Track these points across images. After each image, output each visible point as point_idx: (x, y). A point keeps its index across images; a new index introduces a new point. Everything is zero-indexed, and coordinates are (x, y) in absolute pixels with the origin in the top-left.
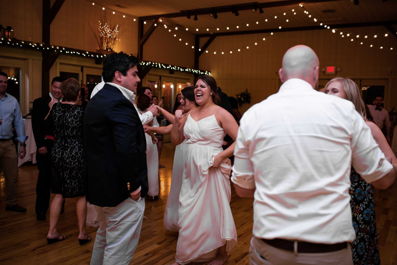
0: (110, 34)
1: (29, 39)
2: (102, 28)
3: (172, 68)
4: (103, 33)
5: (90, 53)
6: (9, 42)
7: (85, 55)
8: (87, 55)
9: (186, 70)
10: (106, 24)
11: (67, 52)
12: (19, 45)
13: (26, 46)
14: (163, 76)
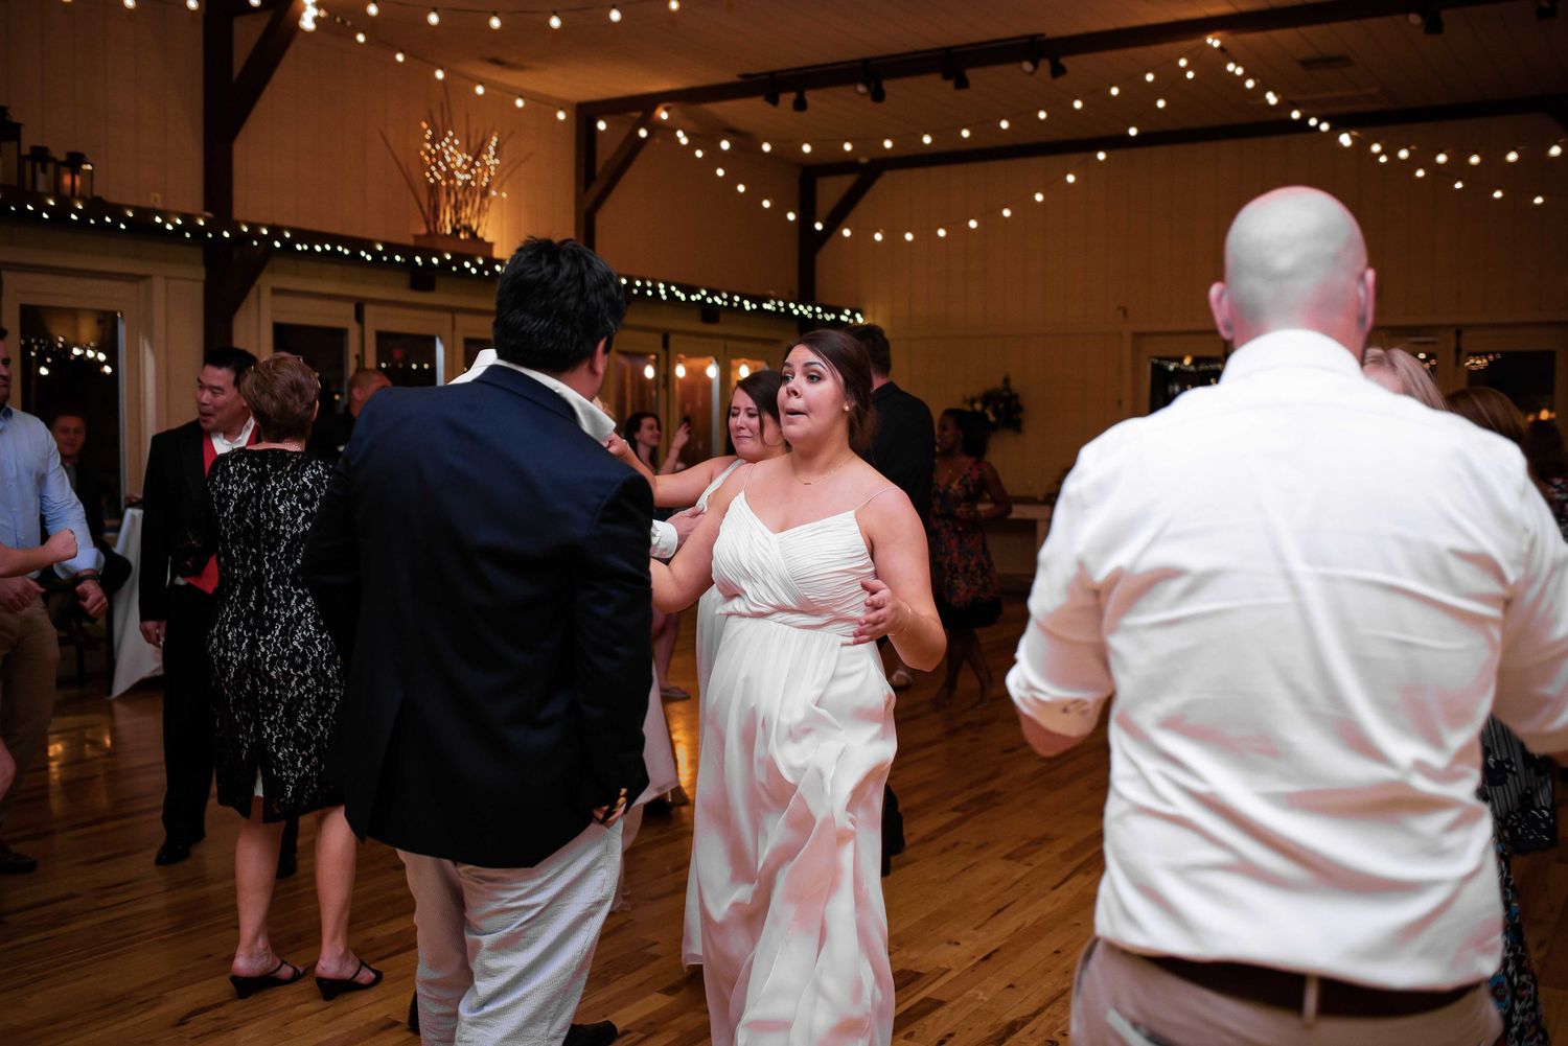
0: (468, 171)
1: (152, 201)
2: (433, 152)
3: (709, 300)
4: (438, 169)
5: (391, 248)
6: (77, 212)
7: (369, 258)
8: (377, 255)
9: (766, 306)
10: (451, 133)
11: (299, 247)
12: (115, 225)
13: (143, 227)
14: (677, 332)
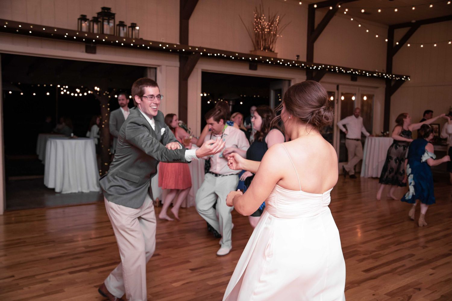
0: (268, 29)
1: (161, 40)
2: (257, 21)
3: (354, 73)
4: (259, 28)
5: (241, 55)
6: (133, 43)
7: (233, 58)
8: (236, 57)
9: (374, 75)
10: (263, 15)
11: (209, 54)
12: (146, 47)
13: (155, 48)
14: (341, 84)
